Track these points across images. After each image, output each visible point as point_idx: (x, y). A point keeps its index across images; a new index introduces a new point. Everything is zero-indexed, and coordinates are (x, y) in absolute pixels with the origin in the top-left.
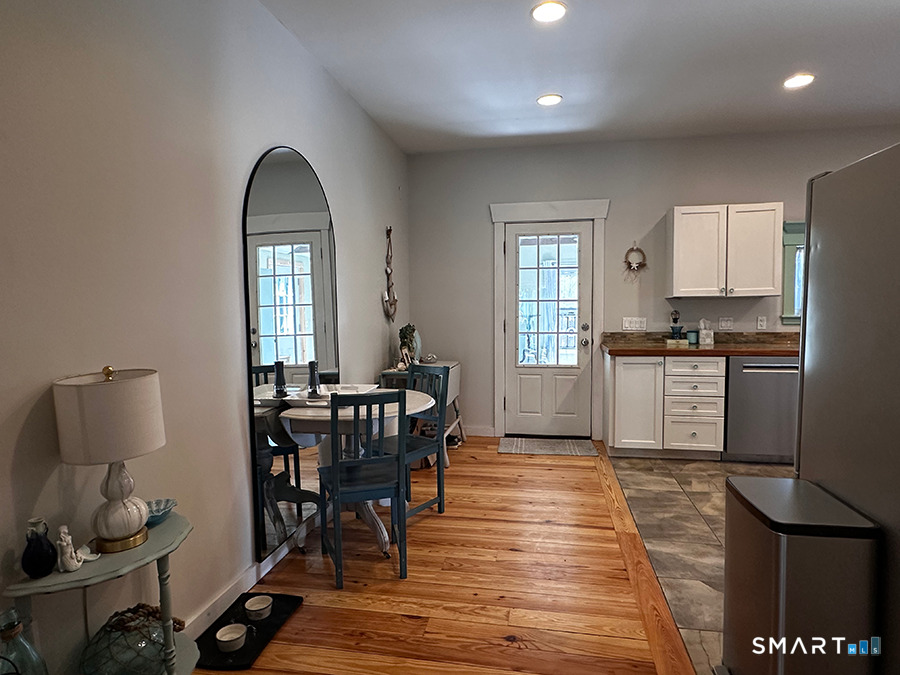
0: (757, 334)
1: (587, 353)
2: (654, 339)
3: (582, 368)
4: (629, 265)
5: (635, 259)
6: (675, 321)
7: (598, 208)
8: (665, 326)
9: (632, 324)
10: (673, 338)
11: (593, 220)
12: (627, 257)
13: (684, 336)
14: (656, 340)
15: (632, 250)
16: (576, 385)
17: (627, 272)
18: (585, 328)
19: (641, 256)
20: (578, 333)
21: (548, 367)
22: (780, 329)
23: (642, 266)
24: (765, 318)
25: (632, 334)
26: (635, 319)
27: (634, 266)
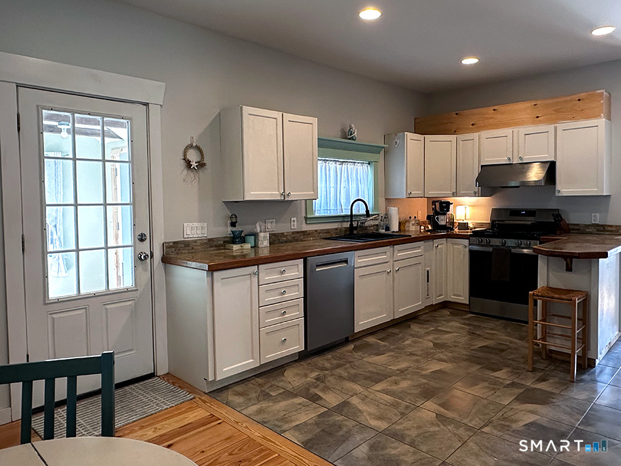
0: (293, 233)
1: (146, 270)
2: (216, 246)
3: (141, 290)
4: (188, 164)
5: (193, 157)
6: (233, 224)
7: (152, 90)
8: (225, 231)
9: (194, 230)
10: (234, 243)
11: (146, 104)
12: (185, 155)
13: (243, 241)
14: (218, 247)
15: (191, 146)
16: (134, 313)
17: (185, 172)
18: (142, 238)
19: (200, 155)
20: (134, 246)
21: (95, 296)
22: (306, 228)
23: (201, 165)
24: (295, 219)
25: (195, 241)
26: (196, 224)
27: (194, 164)
